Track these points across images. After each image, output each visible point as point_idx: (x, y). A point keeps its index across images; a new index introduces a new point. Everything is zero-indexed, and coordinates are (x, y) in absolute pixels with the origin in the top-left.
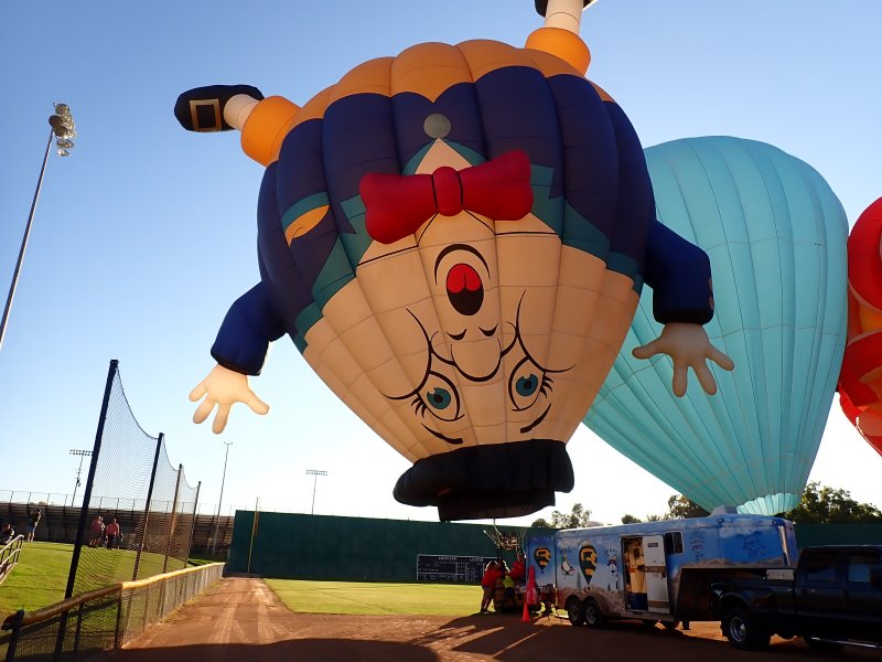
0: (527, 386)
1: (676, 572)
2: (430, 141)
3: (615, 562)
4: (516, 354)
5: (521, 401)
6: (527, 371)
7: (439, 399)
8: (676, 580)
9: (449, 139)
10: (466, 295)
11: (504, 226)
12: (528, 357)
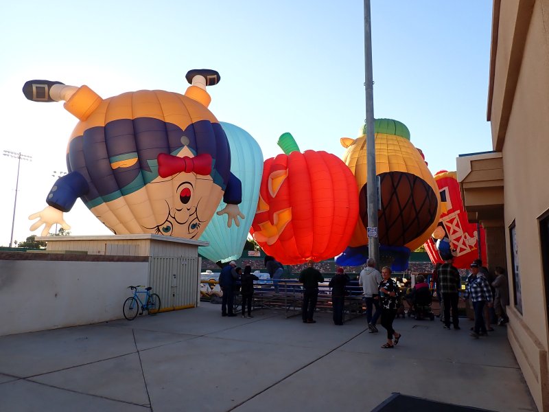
0: (194, 226)
2: (183, 146)
4: (194, 216)
5: (191, 230)
6: (196, 221)
7: (167, 229)
9: (189, 146)
10: (185, 198)
11: (199, 176)
12: (197, 218)
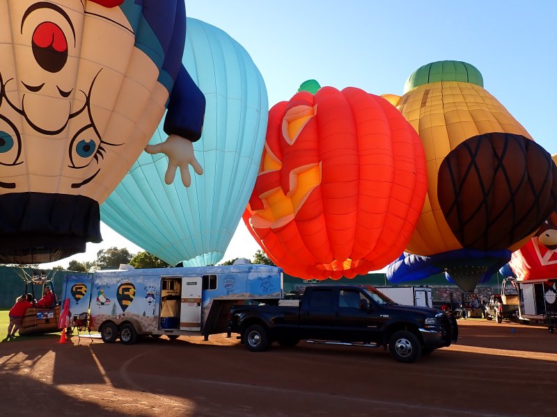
0: (86, 149)
1: (208, 303)
3: (152, 296)
4: (83, 119)
5: (78, 160)
6: (88, 136)
8: (207, 308)
11: (94, 8)
12: (92, 125)
